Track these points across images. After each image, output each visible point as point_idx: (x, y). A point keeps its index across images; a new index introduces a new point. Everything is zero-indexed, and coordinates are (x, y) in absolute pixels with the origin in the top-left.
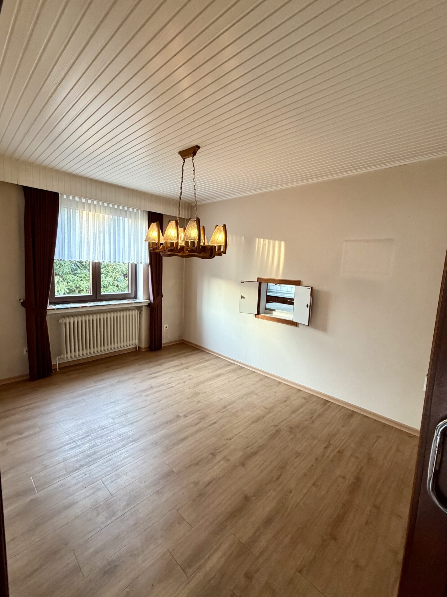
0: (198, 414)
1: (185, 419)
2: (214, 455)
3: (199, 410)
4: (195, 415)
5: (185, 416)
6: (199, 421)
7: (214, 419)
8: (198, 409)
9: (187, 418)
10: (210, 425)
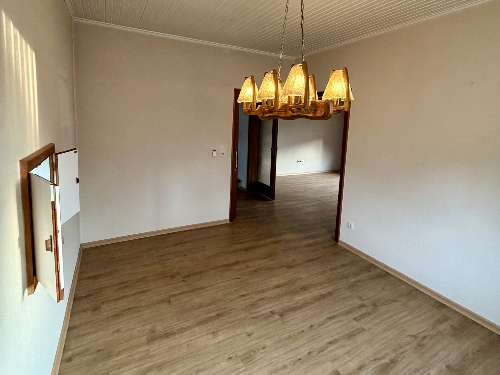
0: (256, 313)
1: (274, 309)
2: (255, 271)
3: (254, 318)
4: (260, 311)
5: (273, 313)
6: (259, 302)
7: (242, 301)
8: (255, 320)
9: (270, 310)
10: (248, 294)
